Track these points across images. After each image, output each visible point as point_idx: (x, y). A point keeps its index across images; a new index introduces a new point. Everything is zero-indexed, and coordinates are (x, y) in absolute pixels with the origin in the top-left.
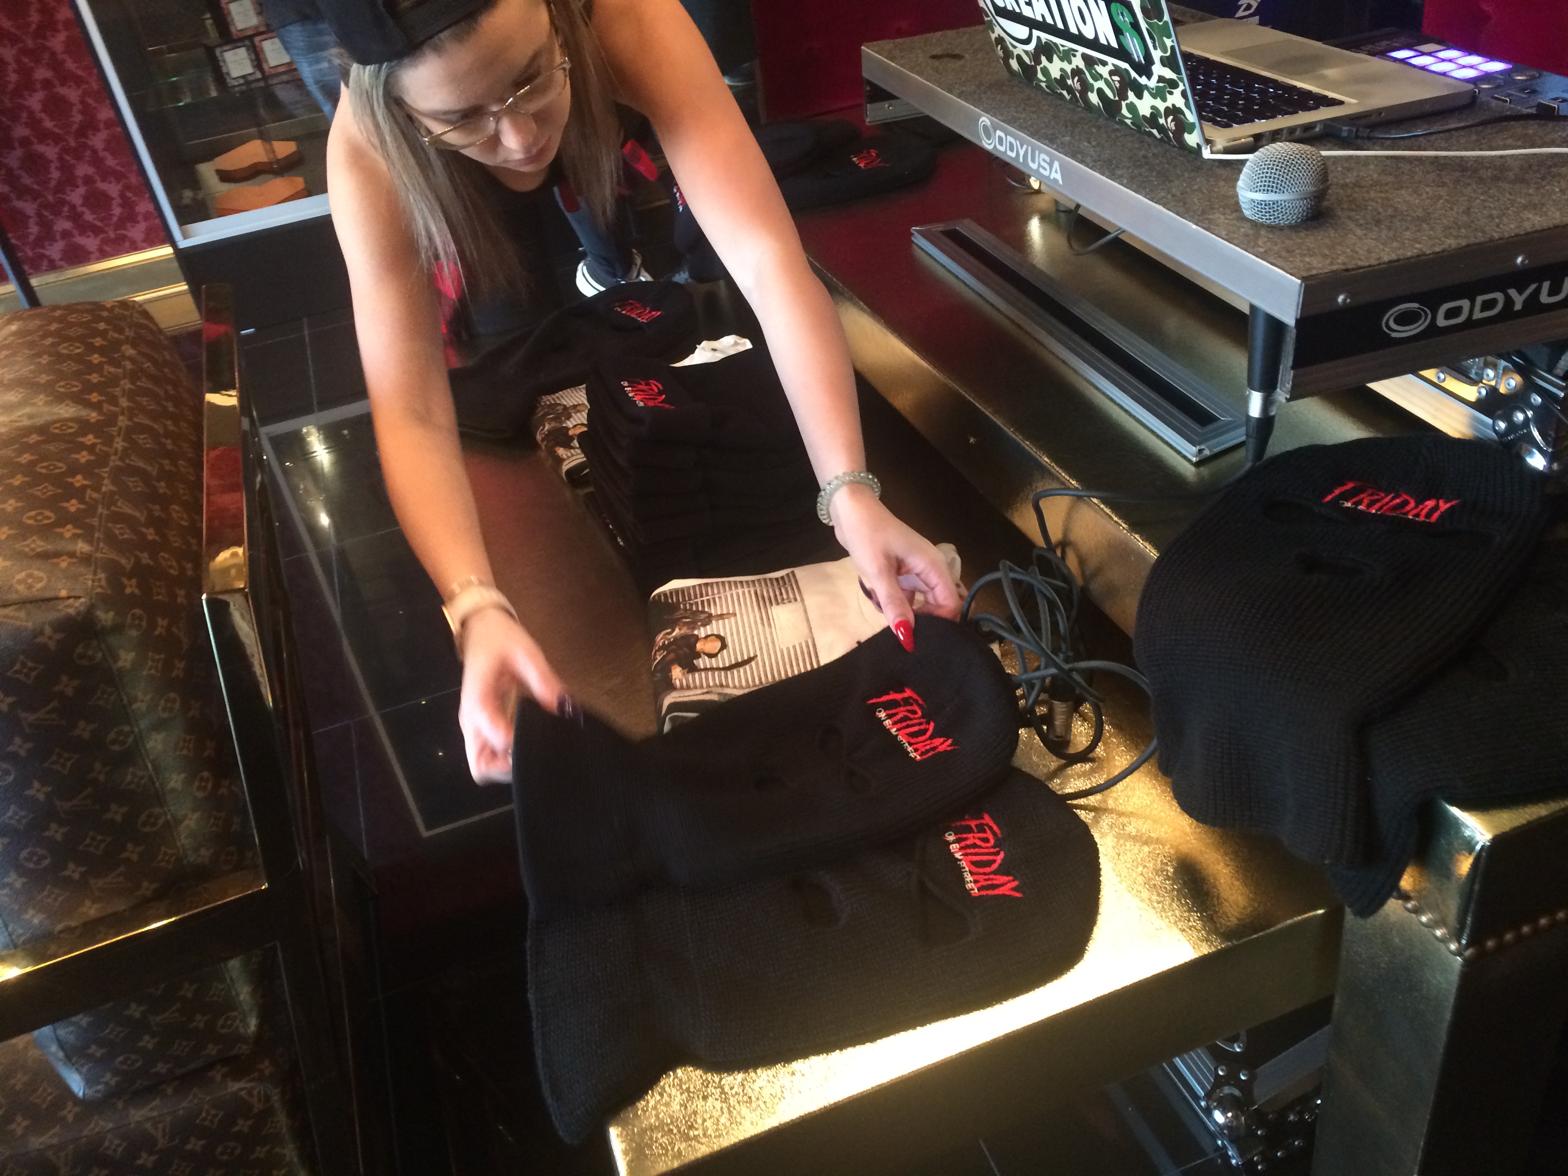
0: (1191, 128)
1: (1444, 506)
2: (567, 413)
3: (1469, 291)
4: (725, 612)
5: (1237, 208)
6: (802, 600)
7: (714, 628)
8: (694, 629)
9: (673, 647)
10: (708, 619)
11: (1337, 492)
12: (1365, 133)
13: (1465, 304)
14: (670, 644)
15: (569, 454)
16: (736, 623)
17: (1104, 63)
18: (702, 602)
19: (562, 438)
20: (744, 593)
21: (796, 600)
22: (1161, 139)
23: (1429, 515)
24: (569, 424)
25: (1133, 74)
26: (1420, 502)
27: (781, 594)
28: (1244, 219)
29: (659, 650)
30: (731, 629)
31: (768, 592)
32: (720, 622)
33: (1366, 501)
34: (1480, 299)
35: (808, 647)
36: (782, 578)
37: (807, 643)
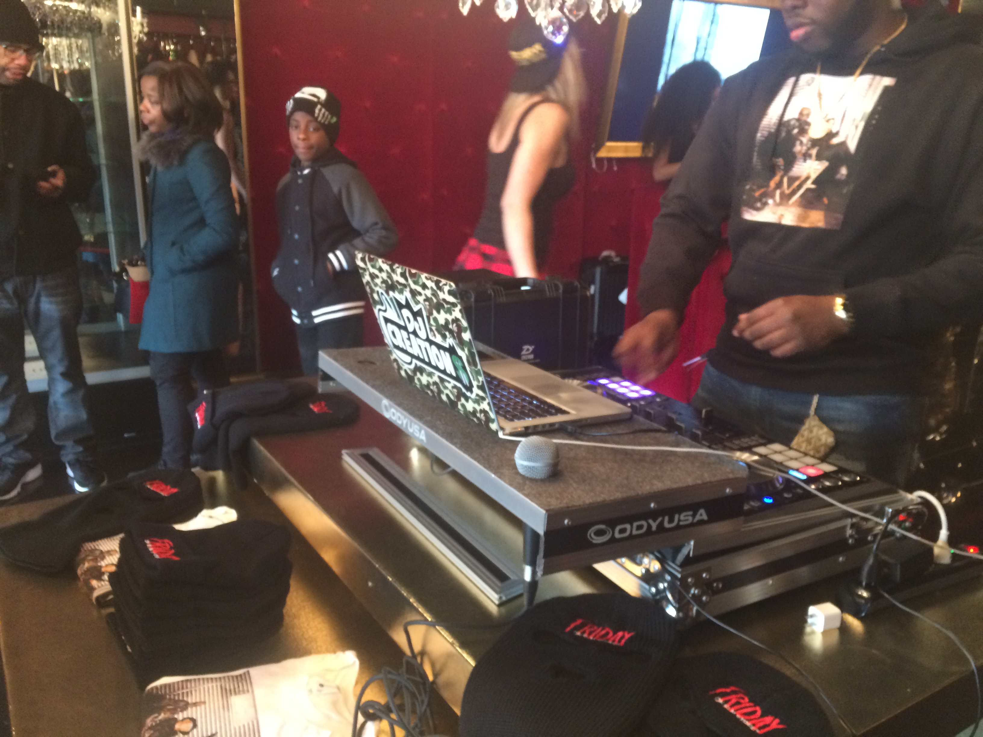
0: (493, 421)
1: (627, 636)
2: (102, 555)
3: (630, 519)
4: (198, 700)
5: (514, 467)
6: (253, 692)
7: (190, 712)
8: (174, 714)
9: (159, 728)
10: (186, 706)
11: (572, 626)
12: (579, 430)
13: (628, 526)
14: (157, 725)
15: (100, 585)
16: (205, 709)
17: (449, 382)
18: (183, 693)
19: (97, 573)
20: (213, 687)
21: (248, 691)
22: (478, 424)
23: (620, 641)
24: (103, 563)
25: (464, 390)
26: (615, 633)
27: (239, 687)
28: (518, 473)
29: (147, 730)
30: (201, 714)
31: (230, 686)
32: (194, 708)
33: (587, 632)
34: (635, 524)
35: (253, 725)
36: (241, 675)
37: (253, 722)
